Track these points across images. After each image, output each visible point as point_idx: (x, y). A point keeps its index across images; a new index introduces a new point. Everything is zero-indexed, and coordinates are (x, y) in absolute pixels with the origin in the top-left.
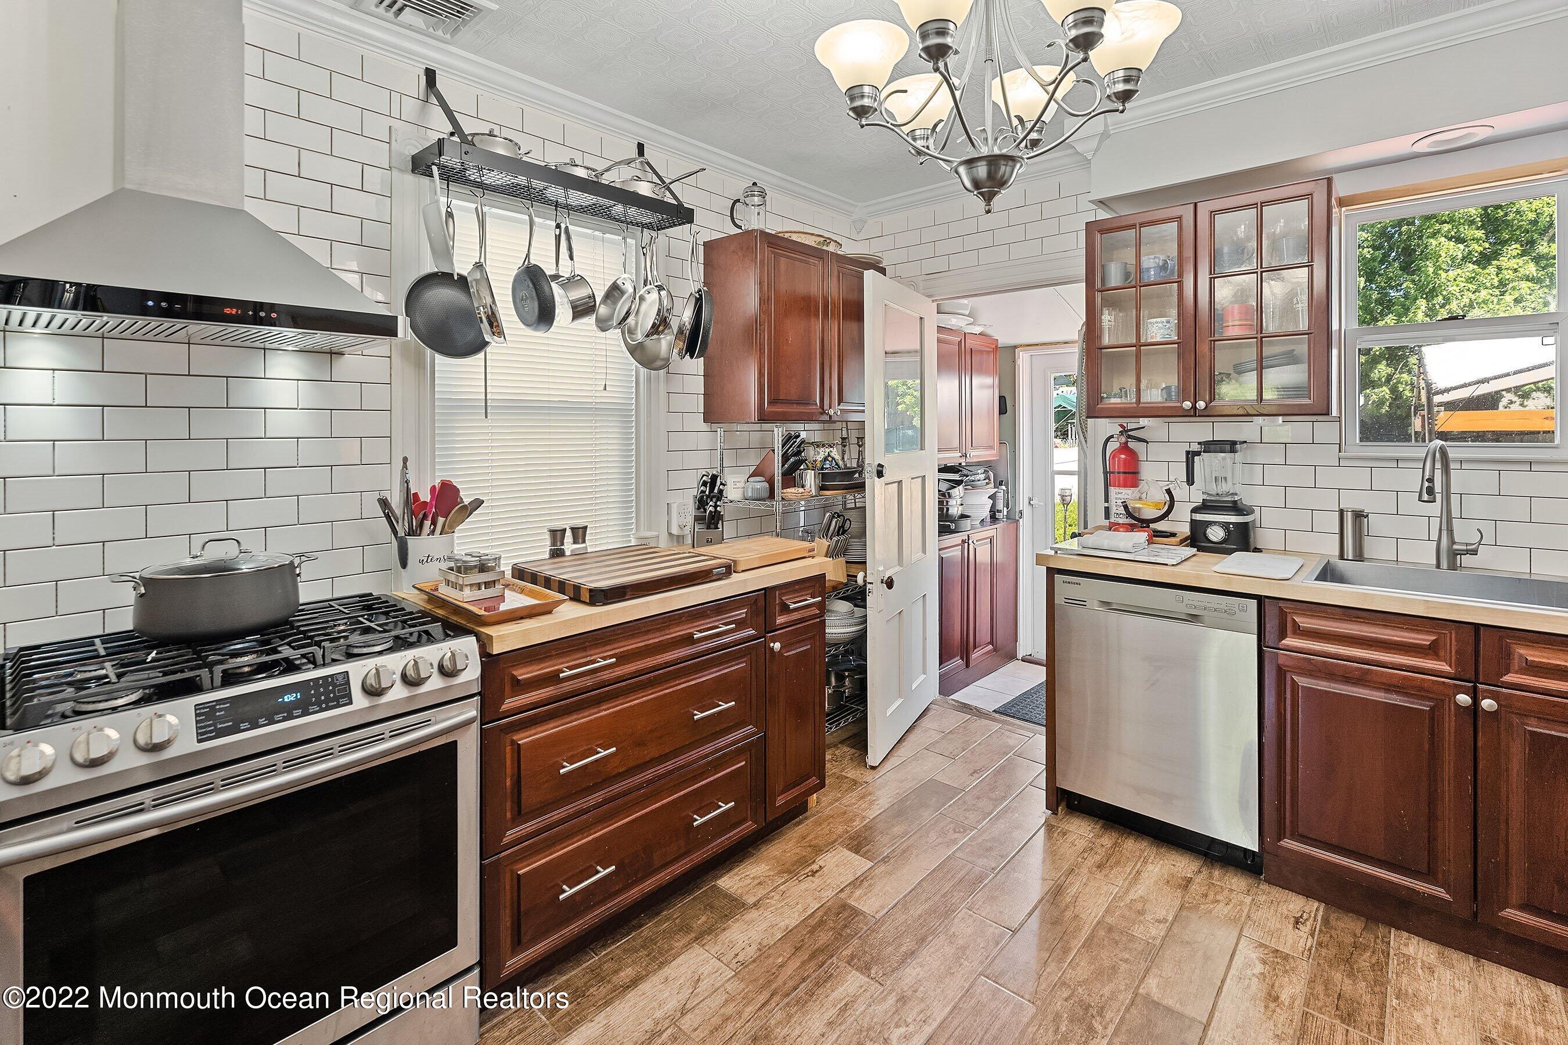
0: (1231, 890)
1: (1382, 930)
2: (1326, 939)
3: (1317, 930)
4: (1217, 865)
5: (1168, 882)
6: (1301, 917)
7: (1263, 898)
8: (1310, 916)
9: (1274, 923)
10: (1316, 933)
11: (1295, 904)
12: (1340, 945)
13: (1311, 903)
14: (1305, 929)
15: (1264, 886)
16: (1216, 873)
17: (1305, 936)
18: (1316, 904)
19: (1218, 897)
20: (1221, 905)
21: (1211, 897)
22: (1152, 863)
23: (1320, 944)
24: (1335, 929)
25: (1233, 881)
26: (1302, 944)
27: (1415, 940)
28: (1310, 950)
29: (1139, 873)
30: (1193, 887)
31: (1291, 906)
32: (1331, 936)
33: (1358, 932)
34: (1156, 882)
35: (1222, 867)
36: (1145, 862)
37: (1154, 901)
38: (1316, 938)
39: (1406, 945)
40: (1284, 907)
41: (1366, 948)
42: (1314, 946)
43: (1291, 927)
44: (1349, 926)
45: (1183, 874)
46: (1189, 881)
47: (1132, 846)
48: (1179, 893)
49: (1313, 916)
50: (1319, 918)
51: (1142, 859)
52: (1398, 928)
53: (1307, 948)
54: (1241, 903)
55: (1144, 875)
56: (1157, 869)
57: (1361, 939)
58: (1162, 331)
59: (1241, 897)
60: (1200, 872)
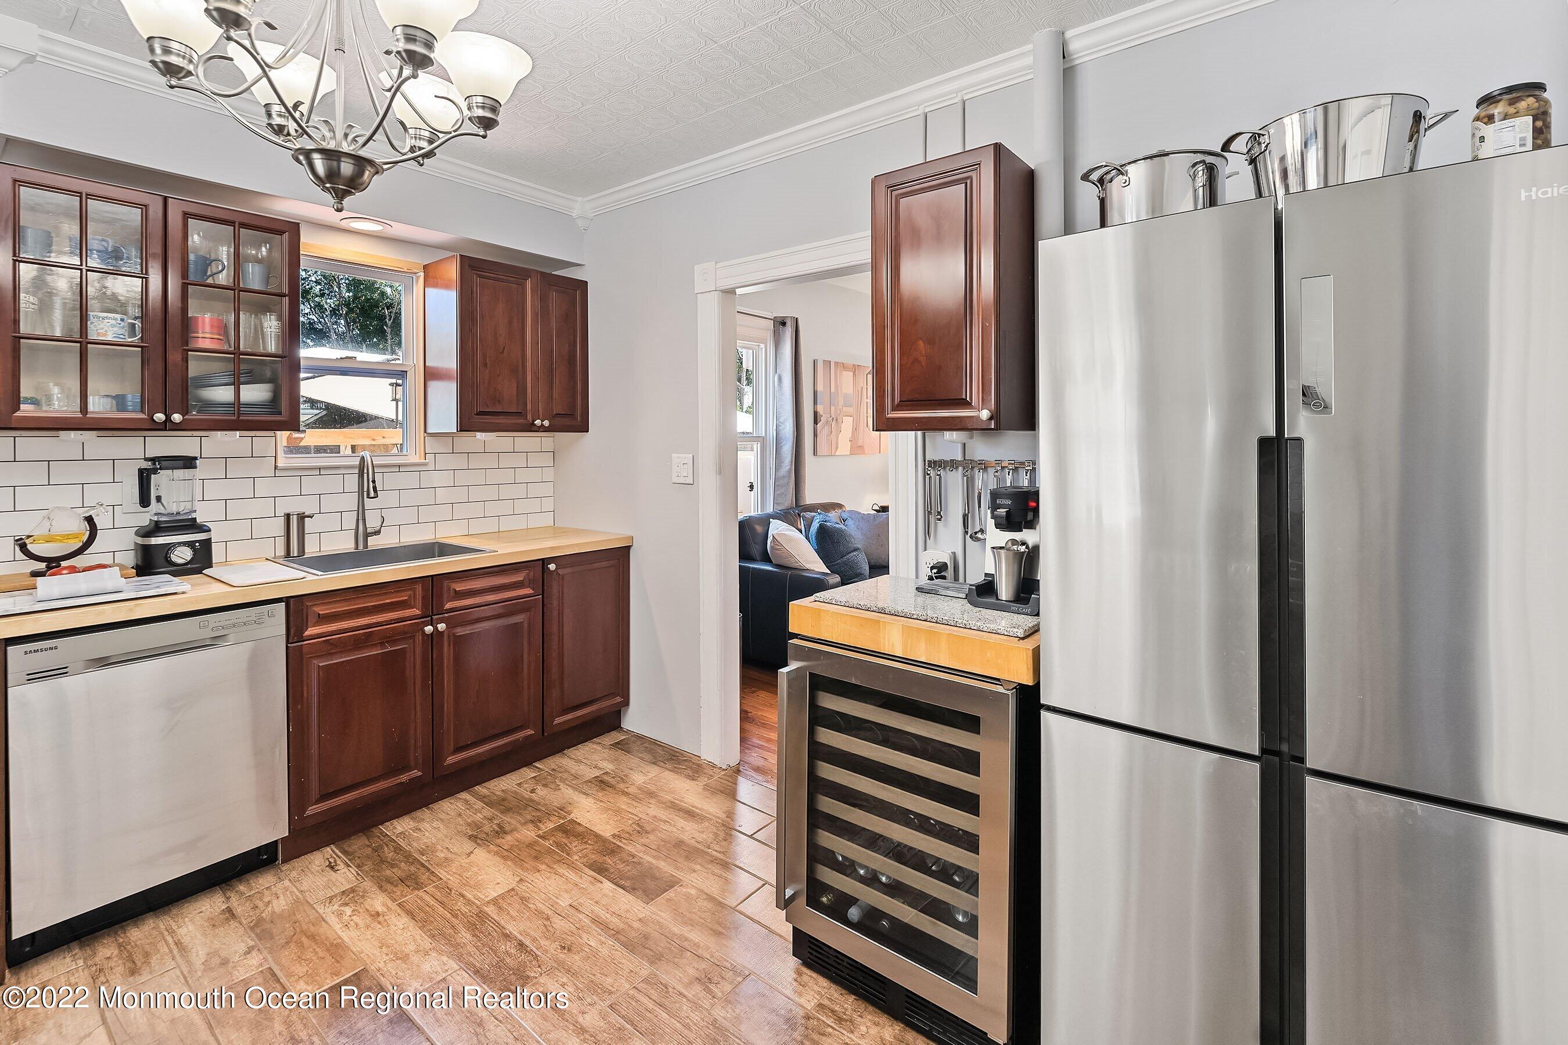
0: (268, 888)
1: (375, 831)
2: (358, 861)
3: (347, 861)
4: (234, 882)
5: (214, 926)
6: (330, 863)
7: (294, 874)
8: (334, 858)
9: (321, 881)
10: (349, 863)
11: (317, 859)
12: (368, 857)
13: (325, 851)
14: (341, 866)
15: (285, 867)
16: (242, 888)
17: (346, 870)
18: (328, 849)
19: (266, 900)
20: (275, 902)
21: (260, 904)
22: (179, 927)
23: (358, 867)
24: (355, 852)
25: (260, 882)
26: (351, 876)
27: (395, 822)
28: (358, 874)
29: (178, 944)
30: (239, 910)
31: (317, 862)
32: (359, 857)
33: (367, 842)
34: (204, 935)
35: (240, 881)
36: (172, 932)
37: (223, 946)
38: (352, 866)
39: (395, 828)
40: (314, 866)
41: (381, 847)
42: (357, 870)
43: (332, 873)
44: (358, 844)
45: (219, 911)
46: (229, 910)
47: (138, 934)
48: (233, 924)
49: (335, 856)
50: (340, 854)
51: (166, 933)
52: (382, 824)
53: (356, 875)
54: (286, 889)
55: (186, 940)
56: (190, 927)
57: (373, 845)
58: (115, 329)
59: (280, 885)
60: (228, 898)
